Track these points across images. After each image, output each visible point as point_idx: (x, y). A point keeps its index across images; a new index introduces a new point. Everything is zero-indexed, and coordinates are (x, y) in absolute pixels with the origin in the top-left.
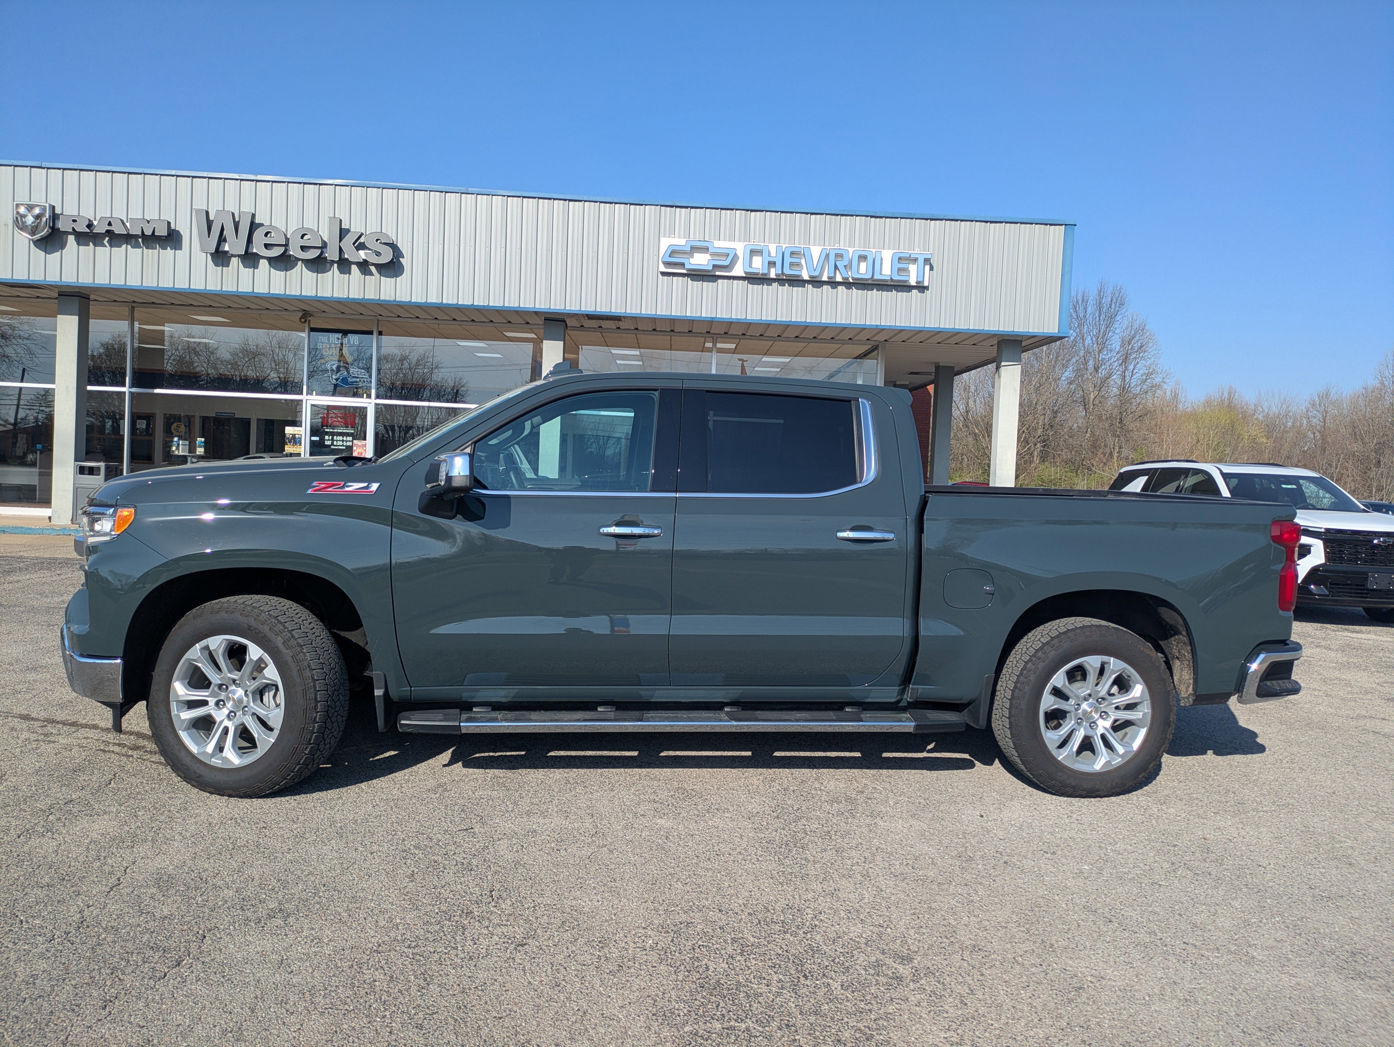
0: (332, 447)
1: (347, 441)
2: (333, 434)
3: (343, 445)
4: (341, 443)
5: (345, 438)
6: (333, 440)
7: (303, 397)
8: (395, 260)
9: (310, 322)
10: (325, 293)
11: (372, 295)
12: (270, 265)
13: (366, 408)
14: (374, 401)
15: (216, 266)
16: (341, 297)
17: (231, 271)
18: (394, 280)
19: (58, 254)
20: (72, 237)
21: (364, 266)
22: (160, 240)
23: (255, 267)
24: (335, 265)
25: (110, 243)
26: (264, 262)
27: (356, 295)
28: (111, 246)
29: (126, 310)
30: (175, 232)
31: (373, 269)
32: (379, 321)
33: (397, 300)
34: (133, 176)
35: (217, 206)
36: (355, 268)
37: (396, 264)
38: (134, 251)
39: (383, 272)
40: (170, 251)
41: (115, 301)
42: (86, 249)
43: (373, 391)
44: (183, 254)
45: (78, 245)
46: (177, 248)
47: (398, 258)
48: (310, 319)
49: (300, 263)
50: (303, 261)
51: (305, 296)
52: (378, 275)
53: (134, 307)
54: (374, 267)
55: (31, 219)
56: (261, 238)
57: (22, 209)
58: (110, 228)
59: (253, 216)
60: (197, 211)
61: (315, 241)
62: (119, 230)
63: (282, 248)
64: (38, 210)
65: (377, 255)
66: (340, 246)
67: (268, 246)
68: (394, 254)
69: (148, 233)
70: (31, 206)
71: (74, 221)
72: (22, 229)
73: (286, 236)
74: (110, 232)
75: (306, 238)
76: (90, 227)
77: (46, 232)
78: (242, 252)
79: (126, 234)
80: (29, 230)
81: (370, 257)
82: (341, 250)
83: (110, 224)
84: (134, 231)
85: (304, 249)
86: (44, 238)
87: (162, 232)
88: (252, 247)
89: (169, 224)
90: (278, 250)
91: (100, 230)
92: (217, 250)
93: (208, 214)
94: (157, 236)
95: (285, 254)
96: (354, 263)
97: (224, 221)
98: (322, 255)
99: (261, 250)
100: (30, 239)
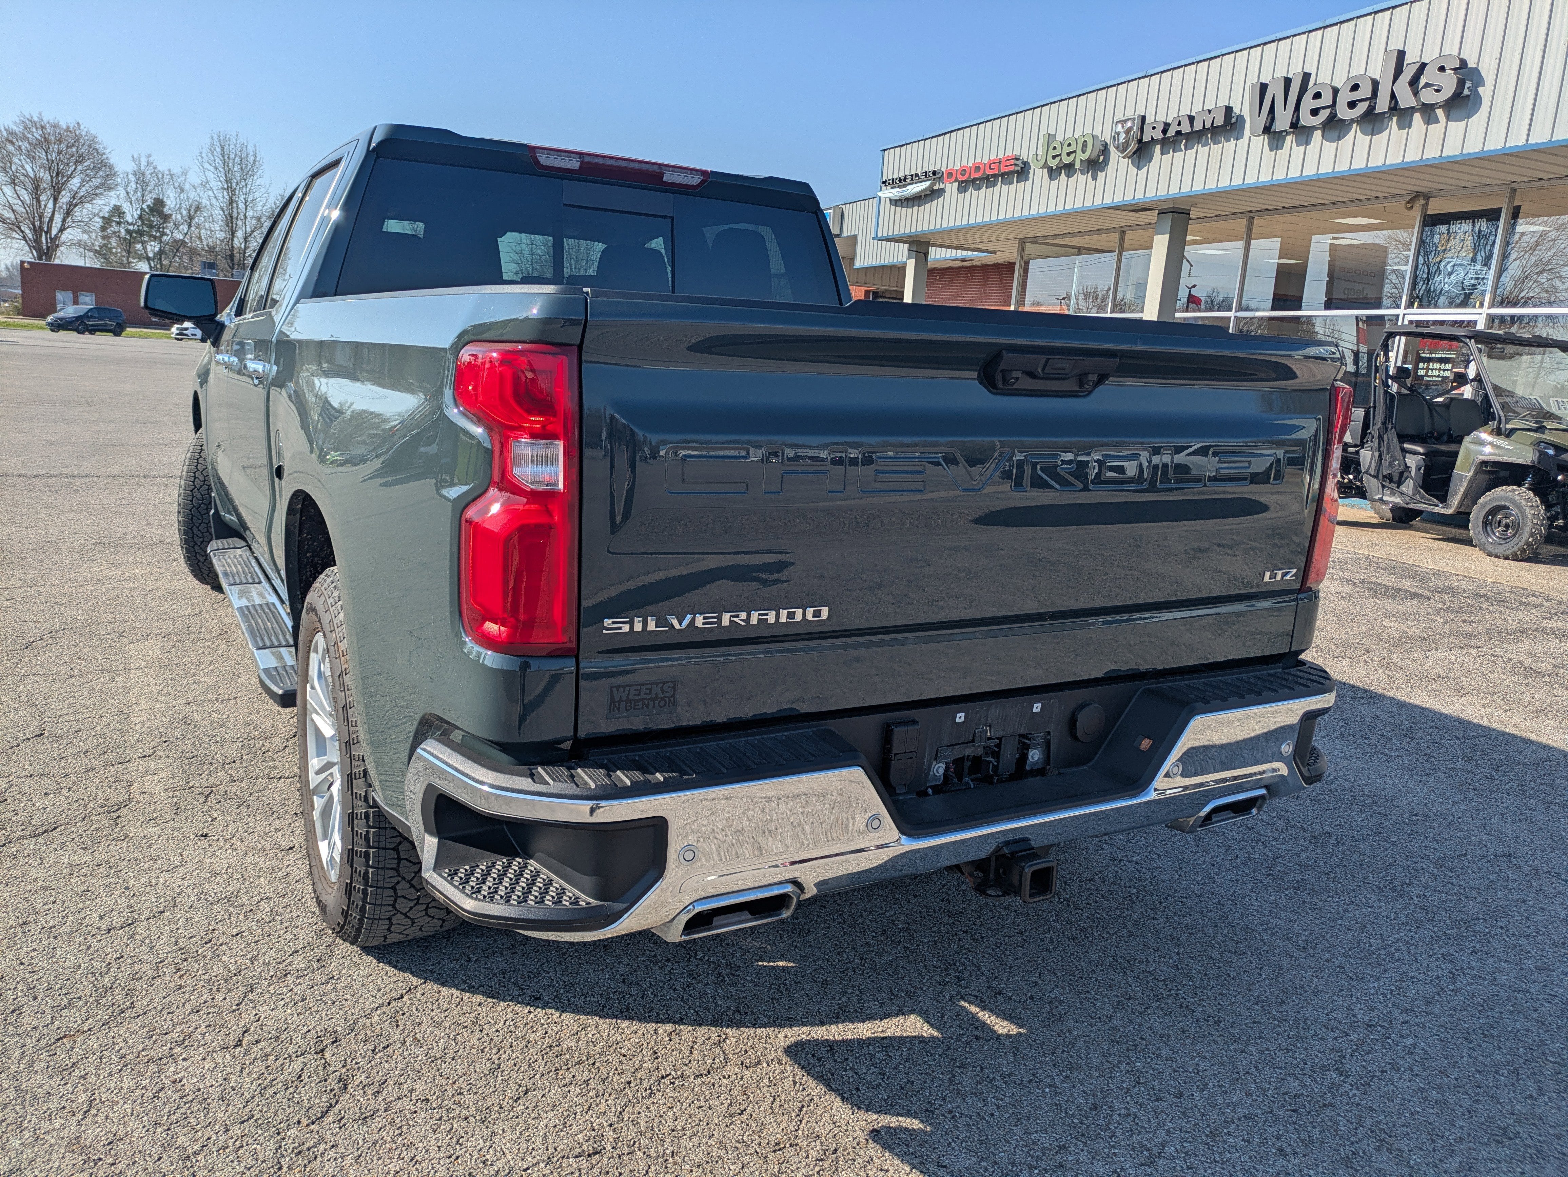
0: (1426, 378)
1: (1444, 370)
2: (1429, 360)
3: (1439, 376)
4: (1436, 373)
5: (1443, 366)
6: (1428, 369)
7: (1400, 312)
8: (1466, 92)
9: (1425, 207)
10: (1377, 162)
11: (1432, 153)
12: (1323, 136)
13: (1475, 322)
14: (1486, 311)
15: (1271, 150)
16: (1394, 162)
17: (1283, 153)
18: (1464, 123)
19: (1146, 168)
20: (1158, 147)
21: (1428, 110)
22: (1226, 131)
23: (1307, 143)
24: (1395, 119)
25: (1186, 145)
26: (1318, 134)
27: (1413, 156)
28: (1186, 149)
29: (1244, 222)
30: (1241, 118)
31: (1440, 113)
32: (1514, 190)
33: (1464, 152)
34: (1214, 61)
35: (1281, 73)
36: (1417, 116)
37: (1471, 97)
38: (1203, 151)
39: (1453, 113)
40: (1233, 142)
41: (1235, 213)
42: (1167, 157)
43: (1488, 297)
44: (1243, 143)
45: (1162, 154)
46: (1239, 137)
47: (1474, 90)
48: (1424, 202)
49: (1355, 125)
50: (1358, 122)
51: (1355, 170)
52: (1445, 120)
53: (1252, 218)
54: (1441, 110)
55: (1123, 135)
56: (1308, 103)
57: (1120, 126)
58: (1179, 128)
59: (1306, 77)
60: (1252, 86)
61: (1365, 91)
62: (1186, 128)
63: (1328, 111)
64: (1129, 124)
65: (1437, 91)
66: (1392, 90)
67: (1315, 112)
68: (1461, 83)
69: (1208, 126)
70: (1126, 121)
71: (1154, 128)
72: (1117, 148)
73: (1336, 91)
74: (1179, 133)
75: (1357, 90)
76: (1165, 131)
77: (1133, 146)
78: (1287, 127)
79: (1193, 132)
80: (1121, 148)
81: (1428, 96)
82: (1393, 96)
83: (1179, 124)
84: (1198, 126)
85: (1352, 105)
86: (1135, 153)
87: (1220, 121)
88: (1298, 119)
89: (1229, 110)
90: (1324, 115)
91: (1171, 133)
92: (1267, 130)
93: (1264, 87)
94: (1217, 127)
95: (1332, 117)
96: (1412, 109)
97: (1276, 91)
98: (1372, 108)
99: (1306, 119)
100: (1124, 157)
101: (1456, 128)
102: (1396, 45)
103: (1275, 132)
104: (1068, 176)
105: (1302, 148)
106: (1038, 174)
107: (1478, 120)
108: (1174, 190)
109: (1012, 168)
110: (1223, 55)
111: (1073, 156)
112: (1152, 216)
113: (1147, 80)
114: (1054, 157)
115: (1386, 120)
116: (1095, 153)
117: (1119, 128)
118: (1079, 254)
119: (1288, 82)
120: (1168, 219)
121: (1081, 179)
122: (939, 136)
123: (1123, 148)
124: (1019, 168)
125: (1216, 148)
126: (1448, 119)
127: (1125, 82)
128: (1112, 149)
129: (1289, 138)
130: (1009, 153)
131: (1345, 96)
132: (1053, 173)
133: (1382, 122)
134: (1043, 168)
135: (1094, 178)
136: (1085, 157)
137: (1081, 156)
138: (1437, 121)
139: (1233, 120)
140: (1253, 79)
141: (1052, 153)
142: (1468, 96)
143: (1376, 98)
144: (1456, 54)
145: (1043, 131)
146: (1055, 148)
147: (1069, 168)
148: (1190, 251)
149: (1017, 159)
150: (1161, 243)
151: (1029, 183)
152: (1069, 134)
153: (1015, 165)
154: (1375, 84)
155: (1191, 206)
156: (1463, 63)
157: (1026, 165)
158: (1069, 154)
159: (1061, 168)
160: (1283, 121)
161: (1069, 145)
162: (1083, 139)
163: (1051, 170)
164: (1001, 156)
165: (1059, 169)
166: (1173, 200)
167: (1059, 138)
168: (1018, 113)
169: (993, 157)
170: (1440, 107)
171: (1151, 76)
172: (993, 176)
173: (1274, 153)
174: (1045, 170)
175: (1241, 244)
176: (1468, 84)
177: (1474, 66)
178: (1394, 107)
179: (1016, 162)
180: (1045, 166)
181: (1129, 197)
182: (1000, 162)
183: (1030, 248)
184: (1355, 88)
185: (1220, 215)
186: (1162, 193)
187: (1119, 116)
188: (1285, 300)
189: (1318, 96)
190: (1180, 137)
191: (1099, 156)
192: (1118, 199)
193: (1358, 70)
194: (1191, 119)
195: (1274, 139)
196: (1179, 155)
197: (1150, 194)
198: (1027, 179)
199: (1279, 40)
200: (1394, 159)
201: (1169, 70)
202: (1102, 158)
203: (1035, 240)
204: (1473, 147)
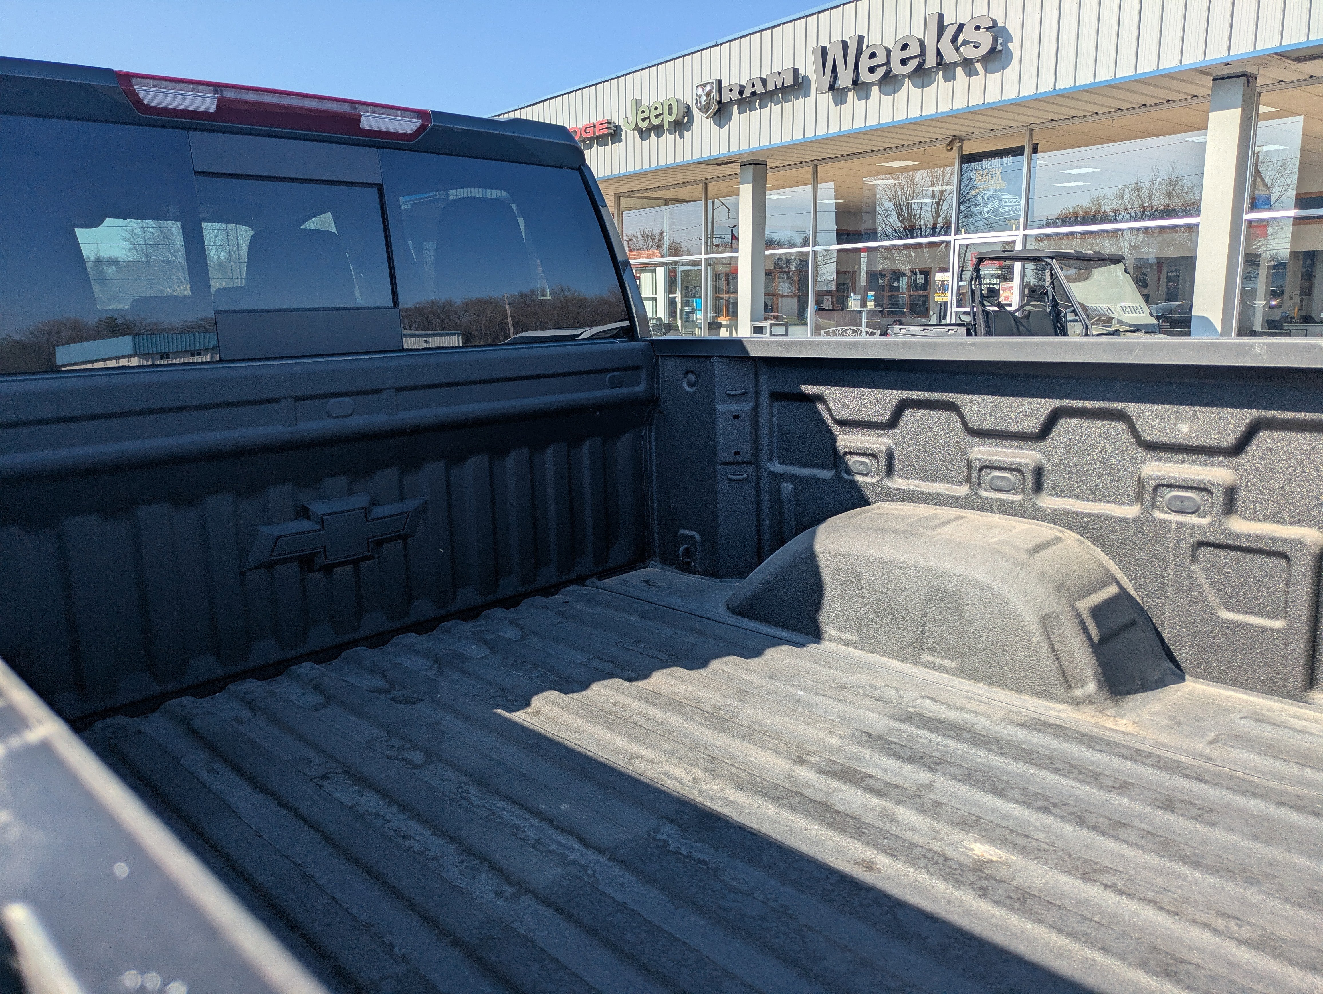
1: (993, 284)
5: (992, 281)
7: (951, 238)
8: (999, 47)
9: (961, 148)
10: (929, 110)
11: (976, 100)
12: (880, 91)
13: (1014, 242)
14: (1022, 232)
15: (836, 105)
16: (945, 110)
17: (847, 108)
18: (1000, 74)
19: (727, 126)
20: (735, 107)
21: (967, 63)
22: (794, 90)
23: (867, 97)
24: (941, 73)
25: (760, 105)
26: (875, 89)
27: (960, 104)
28: (761, 108)
29: (810, 169)
30: (806, 78)
31: (978, 66)
32: (1032, 131)
33: (1003, 99)
34: (776, 29)
35: (837, 37)
36: (959, 70)
37: (1003, 52)
38: (776, 109)
39: (990, 66)
40: (801, 100)
41: (802, 163)
42: (745, 116)
43: (1022, 221)
44: (810, 100)
45: (740, 113)
46: (807, 95)
47: (1005, 44)
48: (960, 144)
49: (907, 80)
50: (909, 77)
51: (911, 118)
52: (984, 72)
53: (816, 166)
54: (979, 63)
55: (704, 98)
56: (865, 63)
57: (700, 90)
58: (753, 90)
59: (861, 39)
60: (814, 50)
61: (914, 50)
62: (759, 89)
63: (884, 68)
64: (708, 88)
65: (976, 47)
66: (938, 48)
67: (872, 70)
68: (995, 40)
69: (779, 86)
70: (705, 85)
71: (731, 90)
72: (700, 109)
73: (888, 52)
74: (754, 94)
75: (906, 49)
76: (741, 93)
77: (714, 107)
78: (849, 84)
79: (766, 93)
80: (704, 109)
81: (968, 52)
82: (939, 53)
83: (753, 86)
84: (770, 87)
85: (904, 62)
86: (715, 114)
87: (789, 82)
88: (858, 75)
89: (795, 71)
90: (880, 72)
91: (747, 94)
92: (832, 88)
93: (824, 50)
94: (786, 87)
95: (888, 73)
96: (955, 64)
97: (835, 53)
98: (921, 64)
99: (865, 77)
100: (707, 117)
101: (994, 78)
102: (934, 9)
103: (839, 89)
104: (658, 137)
105: (864, 102)
106: (630, 136)
107: (1011, 71)
108: (755, 145)
109: (606, 131)
110: (784, 24)
111: (661, 118)
112: (736, 168)
113: (718, 48)
114: (643, 120)
115: (933, 74)
116: (681, 114)
117: (700, 91)
118: (666, 204)
119: (845, 45)
120: (750, 170)
121: (670, 139)
122: (533, 105)
123: (705, 109)
124: (612, 131)
125: (787, 106)
126: (986, 71)
127: (698, 51)
128: (695, 110)
129: (851, 94)
130: (600, 118)
131: (897, 56)
132: (644, 134)
133: (930, 75)
134: (634, 130)
135: (682, 137)
136: (672, 118)
137: (668, 118)
138: (977, 74)
139: (800, 80)
140: (812, 44)
141: (640, 116)
142: (1001, 51)
143: (925, 55)
144: (986, 14)
145: (629, 99)
146: (643, 112)
147: (658, 130)
148: (771, 196)
149: (609, 123)
150: (746, 192)
151: (622, 144)
152: (654, 99)
153: (609, 128)
154: (922, 44)
155: (767, 158)
156: (994, 22)
157: (618, 129)
158: (657, 117)
159: (650, 129)
160: (845, 79)
161: (656, 108)
162: (668, 103)
163: (641, 132)
164: (593, 121)
165: (649, 130)
166: (753, 153)
167: (645, 102)
168: (604, 82)
169: (586, 122)
170: (978, 61)
171: (721, 44)
172: (588, 139)
173: (839, 107)
174: (636, 132)
175: (810, 187)
176: (1000, 41)
177: (1002, 25)
178: (940, 63)
179: (609, 126)
180: (637, 128)
181: (715, 152)
182: (594, 126)
183: (625, 201)
184: (905, 47)
185: (789, 165)
186: (744, 147)
187: (697, 82)
188: (848, 235)
189: (873, 55)
190: (754, 98)
191: (684, 117)
192: (706, 155)
193: (903, 32)
194: (763, 81)
195: (837, 95)
196: (755, 114)
197: (734, 149)
198: (620, 141)
199: (832, 8)
200: (944, 107)
201: (737, 39)
202: (686, 119)
203: (630, 194)
204: (1010, 94)
